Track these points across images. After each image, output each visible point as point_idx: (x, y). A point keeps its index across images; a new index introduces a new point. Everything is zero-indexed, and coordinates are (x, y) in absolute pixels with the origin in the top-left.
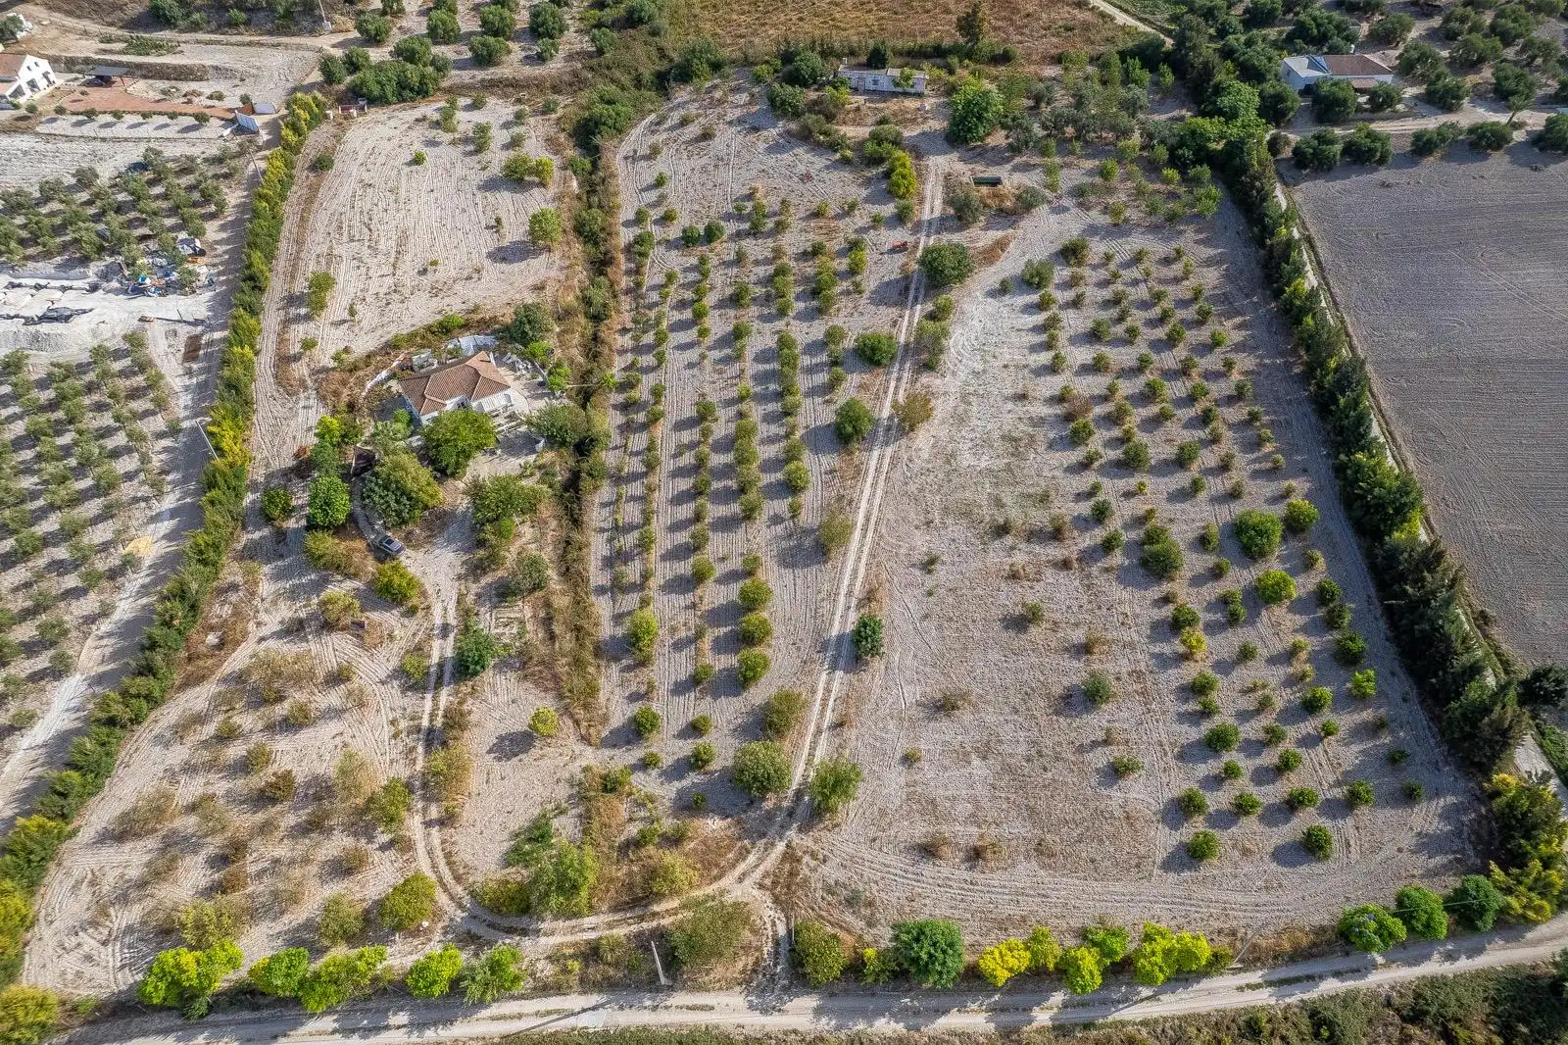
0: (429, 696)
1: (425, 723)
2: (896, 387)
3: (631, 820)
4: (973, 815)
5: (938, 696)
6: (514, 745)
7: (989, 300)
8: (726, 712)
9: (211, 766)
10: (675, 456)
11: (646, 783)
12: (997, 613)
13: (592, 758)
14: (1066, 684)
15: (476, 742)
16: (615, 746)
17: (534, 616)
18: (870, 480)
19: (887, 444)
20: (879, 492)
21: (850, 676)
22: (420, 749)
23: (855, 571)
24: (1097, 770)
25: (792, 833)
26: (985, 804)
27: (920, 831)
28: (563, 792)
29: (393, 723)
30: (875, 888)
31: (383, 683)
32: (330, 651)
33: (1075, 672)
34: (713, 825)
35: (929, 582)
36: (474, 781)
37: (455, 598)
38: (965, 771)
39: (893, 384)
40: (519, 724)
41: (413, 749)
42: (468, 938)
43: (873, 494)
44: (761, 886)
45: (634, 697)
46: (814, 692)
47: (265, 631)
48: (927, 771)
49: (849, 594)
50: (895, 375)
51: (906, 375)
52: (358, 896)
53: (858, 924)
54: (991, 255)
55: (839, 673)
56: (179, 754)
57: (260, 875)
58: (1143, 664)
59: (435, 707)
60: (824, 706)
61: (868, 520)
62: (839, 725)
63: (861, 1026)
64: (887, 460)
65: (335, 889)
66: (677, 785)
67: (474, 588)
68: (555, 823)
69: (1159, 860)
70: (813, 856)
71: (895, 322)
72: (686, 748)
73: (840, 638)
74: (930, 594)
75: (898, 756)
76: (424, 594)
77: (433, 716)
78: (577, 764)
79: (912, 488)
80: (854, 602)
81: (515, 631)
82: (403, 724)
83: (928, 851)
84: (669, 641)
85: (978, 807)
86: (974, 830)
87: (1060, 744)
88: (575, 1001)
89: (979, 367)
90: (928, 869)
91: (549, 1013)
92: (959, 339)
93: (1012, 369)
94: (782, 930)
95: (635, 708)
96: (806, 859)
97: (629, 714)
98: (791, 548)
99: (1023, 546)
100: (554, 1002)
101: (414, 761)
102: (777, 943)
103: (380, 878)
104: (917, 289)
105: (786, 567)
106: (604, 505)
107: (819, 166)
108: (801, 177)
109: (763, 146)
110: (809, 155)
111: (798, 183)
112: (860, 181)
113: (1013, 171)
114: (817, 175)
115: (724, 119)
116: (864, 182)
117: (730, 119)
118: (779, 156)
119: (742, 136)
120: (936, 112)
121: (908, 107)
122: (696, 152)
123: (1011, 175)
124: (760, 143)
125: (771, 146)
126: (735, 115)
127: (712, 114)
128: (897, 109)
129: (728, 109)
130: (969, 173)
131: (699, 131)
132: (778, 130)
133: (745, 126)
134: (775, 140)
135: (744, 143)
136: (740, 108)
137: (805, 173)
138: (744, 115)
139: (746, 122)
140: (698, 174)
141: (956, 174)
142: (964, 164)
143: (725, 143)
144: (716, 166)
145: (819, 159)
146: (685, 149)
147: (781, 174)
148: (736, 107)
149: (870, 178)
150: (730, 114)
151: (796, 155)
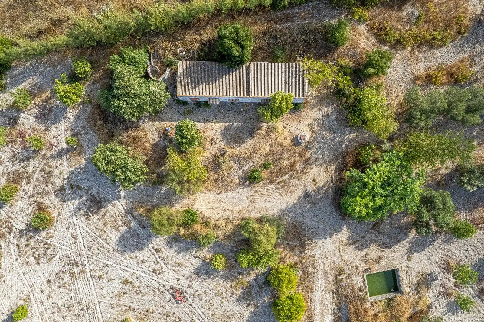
107: (188, 270)
108: (171, 291)
109: (114, 236)
110: (173, 251)
111: (170, 301)
112: (239, 293)
113: (411, 252)
114: (189, 287)
115: (53, 184)
116: (244, 293)
117: (58, 183)
118: (138, 254)
119: (84, 219)
120: (319, 143)
121: (282, 140)
122: (42, 251)
123: (409, 258)
124: (109, 230)
125: (123, 235)
126: (61, 173)
127: (34, 172)
128: (267, 149)
129: (50, 161)
130: (362, 266)
131: (31, 208)
132: (123, 202)
133: (81, 196)
134: (124, 223)
135: (91, 233)
136: (64, 158)
137: (174, 283)
138: (72, 173)
139: (79, 188)
140: (58, 291)
141: (347, 272)
142: (356, 249)
143: (69, 233)
144: (72, 275)
145: (186, 257)
146: (27, 245)
147: (148, 287)
148: (59, 155)
149: (251, 287)
150: (56, 172)
151: (157, 251)
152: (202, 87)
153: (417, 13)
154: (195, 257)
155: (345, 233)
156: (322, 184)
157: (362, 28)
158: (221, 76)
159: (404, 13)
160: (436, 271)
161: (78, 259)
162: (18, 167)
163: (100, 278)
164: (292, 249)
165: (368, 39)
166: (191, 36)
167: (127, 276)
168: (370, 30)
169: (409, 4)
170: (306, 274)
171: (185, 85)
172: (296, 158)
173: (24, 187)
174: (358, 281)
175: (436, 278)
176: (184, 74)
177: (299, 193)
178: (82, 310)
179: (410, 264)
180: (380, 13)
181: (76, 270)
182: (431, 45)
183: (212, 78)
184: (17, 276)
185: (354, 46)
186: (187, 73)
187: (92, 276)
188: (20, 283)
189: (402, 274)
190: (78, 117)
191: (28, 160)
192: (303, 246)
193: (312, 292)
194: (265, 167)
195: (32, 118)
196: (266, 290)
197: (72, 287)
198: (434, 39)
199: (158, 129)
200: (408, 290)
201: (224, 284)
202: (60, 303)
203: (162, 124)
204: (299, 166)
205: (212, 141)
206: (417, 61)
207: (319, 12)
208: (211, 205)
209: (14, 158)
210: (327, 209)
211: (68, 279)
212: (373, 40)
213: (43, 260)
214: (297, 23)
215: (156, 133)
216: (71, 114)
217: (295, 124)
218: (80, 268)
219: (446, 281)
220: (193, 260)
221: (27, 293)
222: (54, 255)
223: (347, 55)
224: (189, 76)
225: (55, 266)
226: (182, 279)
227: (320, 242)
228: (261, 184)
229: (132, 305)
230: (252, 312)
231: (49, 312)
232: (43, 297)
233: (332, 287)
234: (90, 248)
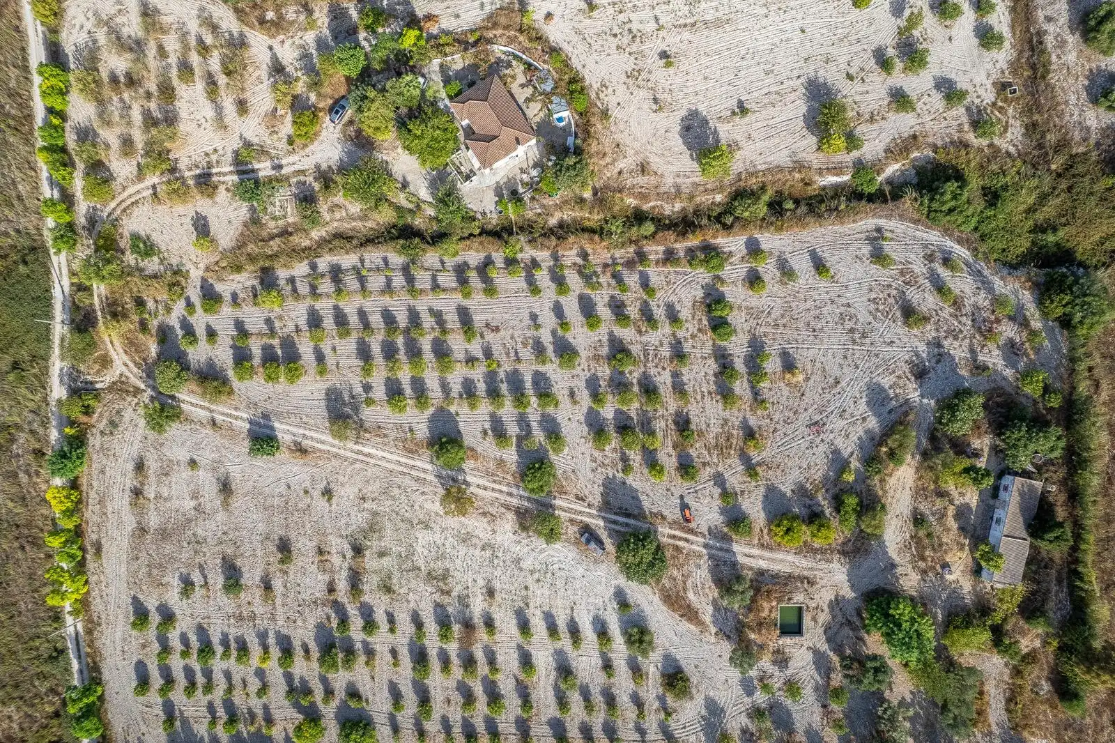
0: (231, 168)
1: (214, 171)
2: (501, 491)
3: (156, 301)
4: (161, 497)
5: (233, 487)
6: (202, 228)
7: (612, 590)
8: (223, 355)
9: (186, 48)
10: (431, 310)
11: (179, 308)
12: (293, 535)
13: (196, 274)
14: (244, 570)
15: (202, 205)
16: (202, 287)
17: (289, 224)
18: (403, 460)
19: (439, 477)
20: (391, 466)
21: (246, 433)
22: (198, 172)
23: (323, 442)
24: (189, 574)
25: (150, 392)
26: (168, 504)
27: (152, 465)
28: (174, 261)
29: (216, 151)
30: (120, 437)
31: (241, 135)
32: (262, 96)
33: (251, 577)
34: (153, 349)
35: (316, 493)
36: (180, 209)
37: (303, 168)
38: (186, 496)
39: (504, 489)
40: (214, 228)
41: (197, 167)
42: (92, 221)
43: (389, 461)
44: (121, 375)
45: (234, 296)
46: (236, 409)
47: (277, 48)
48: (186, 474)
49: (304, 436)
50: (514, 491)
51: (515, 502)
52: (112, 159)
53: (101, 426)
54: (675, 601)
55: (248, 426)
56: (193, 26)
57: (122, 100)
58: (260, 622)
59: (224, 174)
60: (227, 415)
61: (368, 455)
62: (214, 423)
63: (54, 423)
64: (422, 475)
65: (115, 143)
66: (177, 326)
67: (310, 179)
68: (155, 259)
69: (139, 596)
70: (137, 404)
71: (582, 499)
72: (200, 331)
73: (272, 428)
74: (306, 492)
75: (195, 457)
76: (305, 146)
77: (219, 174)
78: (192, 267)
79: (396, 492)
80: (299, 440)
81: (277, 213)
82: (214, 158)
83: (140, 467)
84: (272, 316)
85: (166, 499)
86: (152, 496)
87: (205, 556)
88: (66, 282)
89: (524, 565)
90: (130, 466)
91: (60, 269)
92: (563, 553)
93: (524, 593)
94: (98, 386)
95: (227, 297)
96: (136, 400)
97: (223, 294)
98: (342, 398)
99: (346, 565)
100: (65, 271)
101: (190, 170)
102: (91, 383)
103: (122, 168)
104: (627, 525)
105: (327, 394)
106: (385, 260)
107: (839, 443)
108: (821, 422)
109: (886, 382)
110: (862, 434)
111: (811, 419)
112: (808, 485)
113: (816, 652)
114: (822, 440)
115: (946, 337)
116: (806, 490)
117: (946, 343)
118: (864, 400)
119: (907, 358)
120: (939, 586)
121: (950, 555)
122: (881, 307)
123: (809, 648)
124: (892, 379)
125: (885, 391)
126: (955, 349)
127: (960, 322)
128: (945, 540)
129: (968, 341)
130: (812, 604)
131: (925, 309)
132: (917, 399)
133: (929, 361)
134: (896, 396)
135: (892, 361)
136: (969, 355)
137: (828, 427)
138: (954, 359)
139: (938, 362)
140: (838, 311)
141: (810, 590)
142: (831, 601)
143: (895, 340)
144: (852, 331)
145: (853, 445)
146: (889, 295)
147: (829, 401)
148: (972, 351)
149: (811, 497)
150: (956, 344)
151: (864, 419)
152: (1018, 498)
153: (1041, 693)
154: (852, 453)
155: (848, 593)
156: (901, 581)
157: (1037, 643)
158: (1023, 516)
159: (1043, 683)
160: (789, 672)
161: (868, 341)
162: (968, 309)
163: (845, 357)
164: (844, 544)
165: (1027, 646)
166: (1062, 498)
167: (843, 384)
168: (1034, 650)
169: (1051, 688)
170: (815, 551)
171: (1023, 485)
172: (930, 564)
173: (947, 311)
174: (799, 598)
175: (781, 671)
176: (1032, 485)
177: (897, 560)
178: (814, 331)
179: (804, 648)
180: (1048, 662)
181: (857, 336)
182: (1010, 700)
183: (1024, 509)
184: (859, 275)
185: (1023, 633)
186: (1031, 488)
187: (848, 349)
188: (851, 277)
189: (796, 639)
190: (1005, 378)
191: (973, 320)
192: (844, 553)
193: (795, 553)
194: (929, 535)
195: (1011, 335)
196: (805, 512)
197: (840, 327)
198: (1016, 703)
199: (982, 450)
200: (780, 642)
201: (820, 473)
202: (825, 311)
203: (986, 454)
204: (922, 565)
205: (961, 494)
206: (997, 686)
207: (1060, 609)
208: (902, 479)
209: (976, 307)
210: (875, 581)
211: (848, 325)
212: (1025, 651)
213: (872, 307)
214: (1054, 588)
215: (979, 447)
216: (1009, 373)
217: (961, 568)
218: (858, 340)
219: (776, 680)
220: (849, 450)
221: (841, 280)
222: (875, 318)
223: (1015, 625)
224: (1029, 490)
225: (864, 317)
226: (832, 436)
227: (845, 570)
228: (912, 527)
229: (812, 381)
230: (785, 494)
231: (817, 297)
232: (833, 295)
233: (797, 572)
234: (877, 356)
